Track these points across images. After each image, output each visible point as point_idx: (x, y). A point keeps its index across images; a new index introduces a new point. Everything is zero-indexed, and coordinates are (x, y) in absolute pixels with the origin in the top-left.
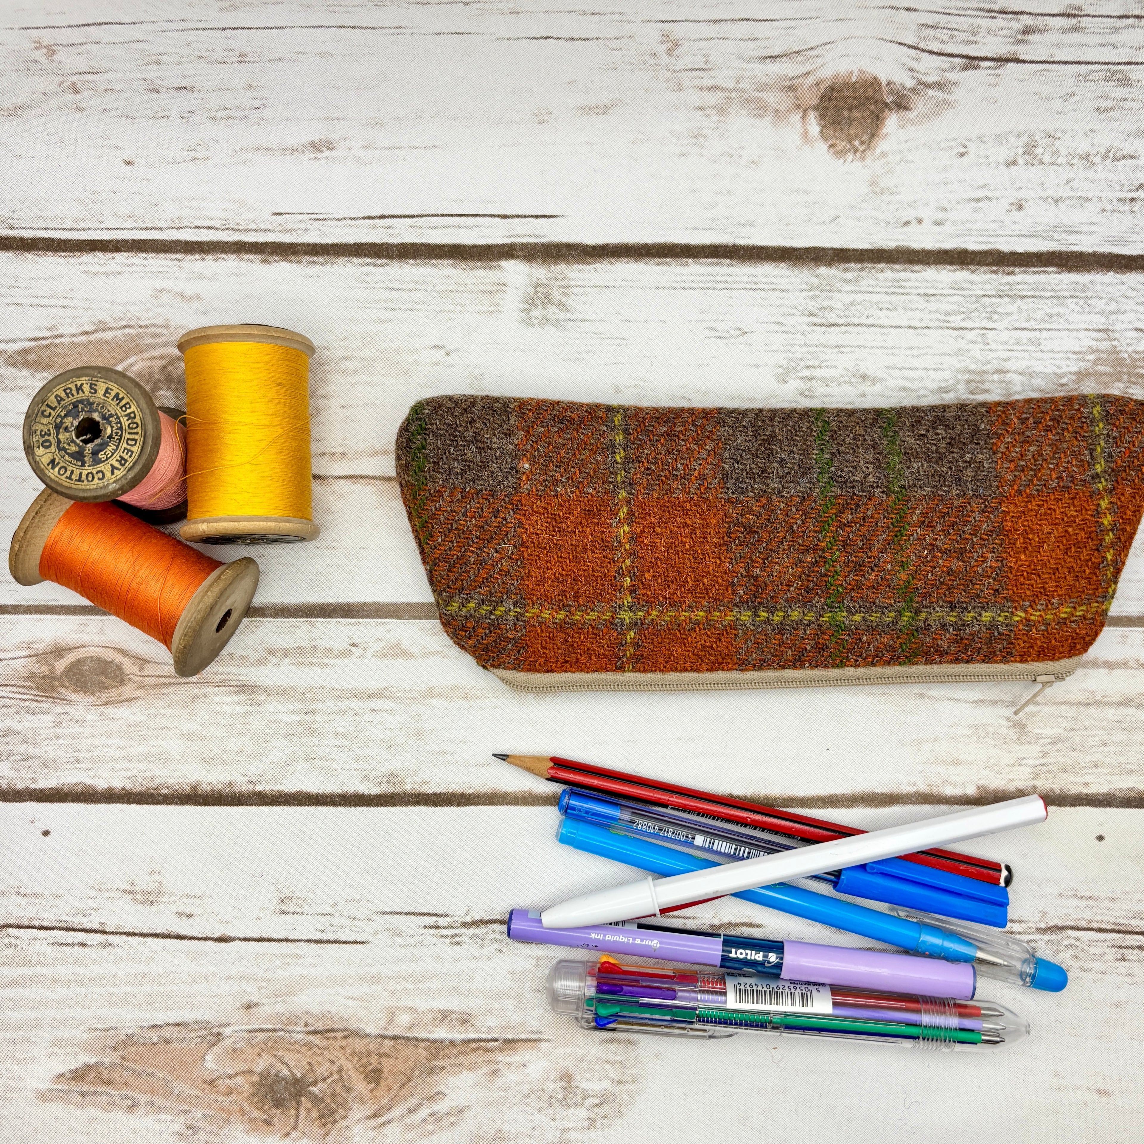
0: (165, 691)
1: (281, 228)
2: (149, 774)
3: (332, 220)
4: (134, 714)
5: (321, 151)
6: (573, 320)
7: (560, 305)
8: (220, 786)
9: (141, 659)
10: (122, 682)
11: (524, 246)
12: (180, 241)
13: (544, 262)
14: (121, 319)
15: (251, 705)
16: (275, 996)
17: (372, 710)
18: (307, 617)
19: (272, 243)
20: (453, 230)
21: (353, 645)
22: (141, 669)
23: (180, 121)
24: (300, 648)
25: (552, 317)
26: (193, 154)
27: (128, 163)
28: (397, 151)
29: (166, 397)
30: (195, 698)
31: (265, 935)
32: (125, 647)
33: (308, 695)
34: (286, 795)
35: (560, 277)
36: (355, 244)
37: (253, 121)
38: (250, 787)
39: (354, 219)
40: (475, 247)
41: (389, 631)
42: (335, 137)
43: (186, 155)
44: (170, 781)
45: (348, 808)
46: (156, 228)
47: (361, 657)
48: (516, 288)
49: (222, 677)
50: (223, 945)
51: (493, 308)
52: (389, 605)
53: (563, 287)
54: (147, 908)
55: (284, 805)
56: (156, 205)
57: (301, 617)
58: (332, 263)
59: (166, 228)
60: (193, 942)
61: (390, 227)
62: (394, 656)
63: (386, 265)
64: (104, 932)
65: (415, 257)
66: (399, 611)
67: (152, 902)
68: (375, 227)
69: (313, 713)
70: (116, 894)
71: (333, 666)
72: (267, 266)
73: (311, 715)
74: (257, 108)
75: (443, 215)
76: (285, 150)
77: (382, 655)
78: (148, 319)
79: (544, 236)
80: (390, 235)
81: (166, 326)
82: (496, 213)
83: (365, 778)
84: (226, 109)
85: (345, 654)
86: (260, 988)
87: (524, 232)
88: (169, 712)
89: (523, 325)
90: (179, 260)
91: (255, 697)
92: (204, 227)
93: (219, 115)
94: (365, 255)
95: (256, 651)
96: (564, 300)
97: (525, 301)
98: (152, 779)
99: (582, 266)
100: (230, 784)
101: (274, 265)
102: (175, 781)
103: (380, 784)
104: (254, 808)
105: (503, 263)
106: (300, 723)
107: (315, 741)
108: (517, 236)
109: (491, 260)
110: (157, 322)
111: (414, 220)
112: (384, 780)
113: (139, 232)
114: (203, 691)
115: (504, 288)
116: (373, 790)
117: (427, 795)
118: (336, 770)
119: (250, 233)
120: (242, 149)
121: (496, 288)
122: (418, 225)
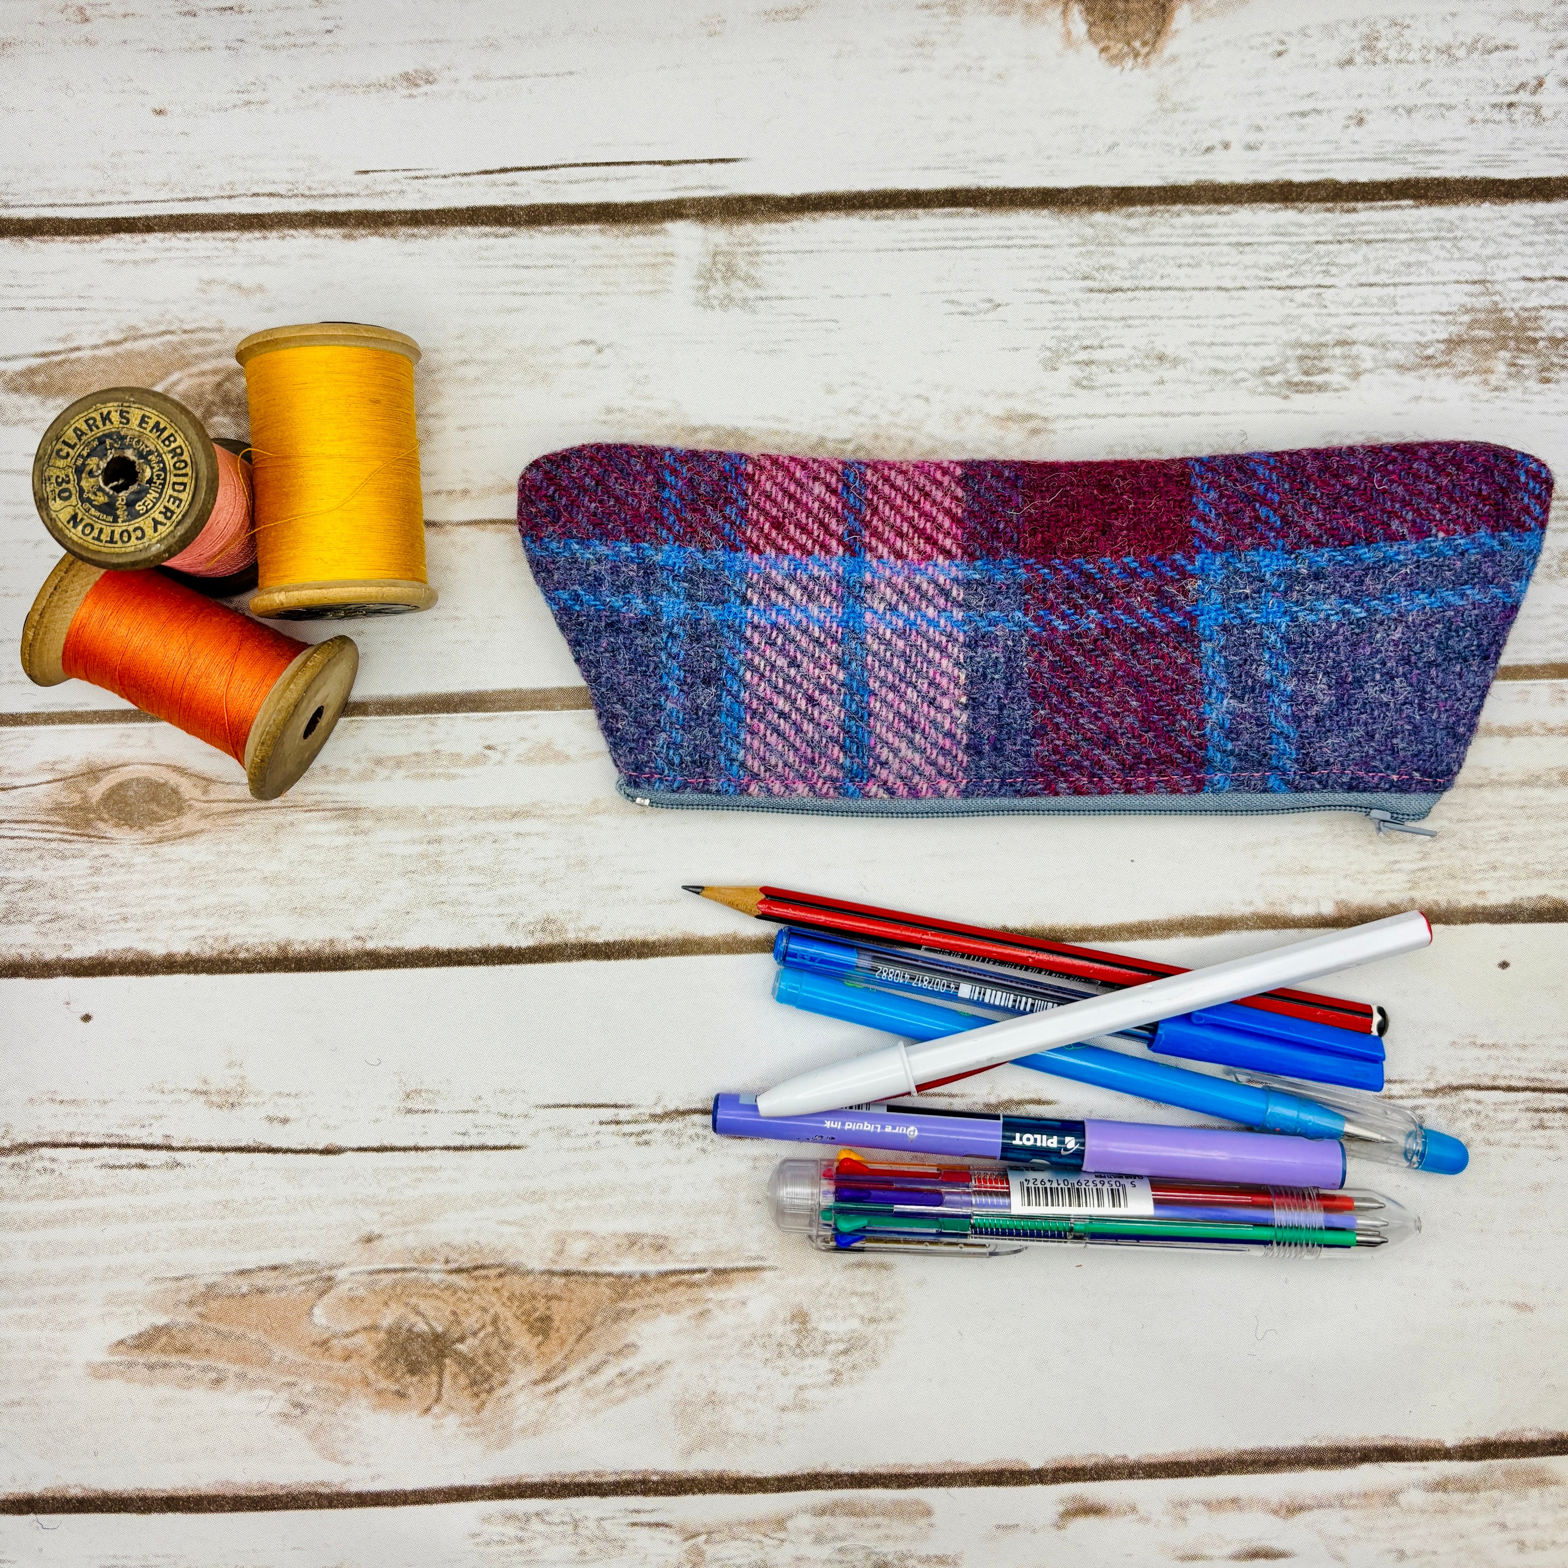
0: (238, 820)
1: (369, 191)
2: (221, 933)
3: (436, 177)
4: (197, 852)
5: (417, 85)
6: (767, 299)
7: (747, 279)
8: (317, 946)
9: (204, 779)
10: (180, 811)
11: (696, 202)
12: (233, 215)
13: (724, 221)
14: (158, 323)
15: (355, 834)
16: (405, 1224)
17: (519, 834)
18: (425, 712)
19: (356, 212)
20: (600, 184)
21: (489, 748)
22: (205, 792)
23: (225, 53)
24: (417, 754)
25: (737, 295)
26: (246, 97)
27: (160, 112)
28: (519, 81)
29: (223, 425)
30: (279, 827)
31: (386, 1143)
32: (181, 764)
33: (430, 818)
34: (407, 954)
35: (745, 241)
36: (468, 209)
37: (324, 49)
38: (358, 945)
39: (465, 174)
40: (630, 205)
41: (535, 727)
42: (435, 65)
43: (235, 98)
44: (251, 941)
45: (491, 968)
46: (200, 199)
47: (500, 763)
48: (687, 258)
49: (315, 798)
50: (330, 1158)
51: (657, 287)
52: (534, 692)
53: (750, 254)
54: (226, 1112)
55: (405, 966)
56: (199, 167)
57: (417, 713)
58: (439, 236)
59: (214, 198)
60: (290, 1156)
61: (514, 184)
62: (544, 760)
63: (512, 234)
64: (170, 1148)
65: (549, 223)
66: (548, 700)
68: (494, 184)
69: (438, 841)
70: (185, 1097)
71: (463, 777)
72: (352, 243)
73: (436, 845)
74: (329, 31)
75: (585, 165)
76: (369, 86)
77: (527, 760)
78: (195, 321)
79: (723, 187)
80: (515, 194)
81: (220, 330)
82: (656, 159)
83: (513, 925)
84: (287, 34)
85: (478, 760)
86: (383, 1215)
87: (694, 183)
88: (245, 848)
89: (700, 308)
90: (233, 240)
91: (359, 823)
92: (264, 195)
93: (278, 42)
94: (483, 223)
95: (358, 761)
96: (752, 272)
97: (699, 276)
98: (226, 940)
99: (774, 226)
100: (332, 941)
101: (361, 241)
102: (257, 941)
103: (532, 933)
104: (365, 973)
105: (669, 226)
106: (423, 856)
107: (443, 879)
108: (686, 188)
109: (652, 222)
110: (206, 324)
111: (546, 172)
112: (539, 927)
113: (176, 204)
114: (289, 818)
115: (670, 259)
116: (523, 941)
117: (597, 945)
118: (473, 917)
119: (326, 200)
120: (311, 88)
121: (660, 259)
122: (552, 179)
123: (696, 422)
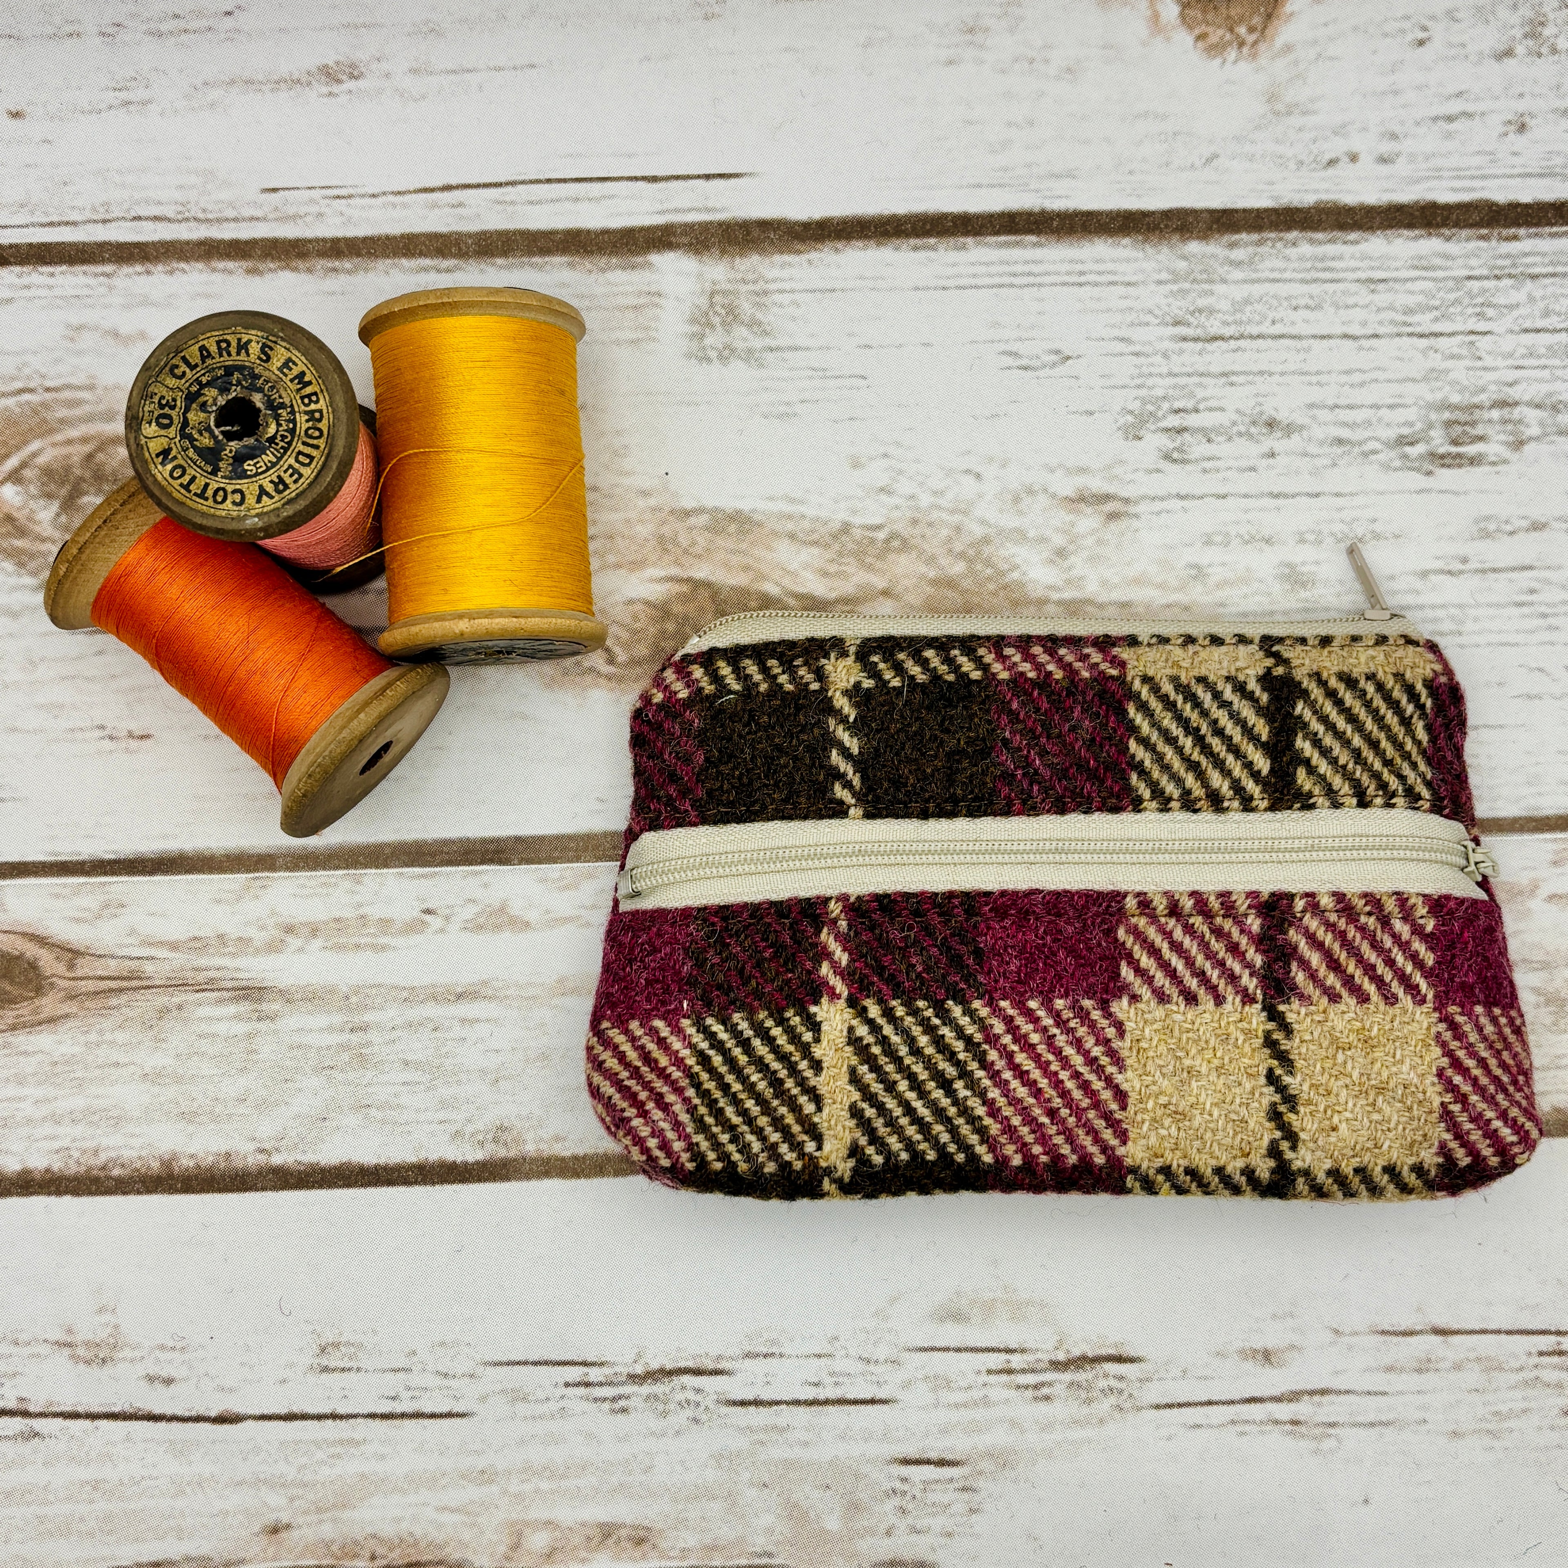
0: (114, 1002)
1: (278, 214)
2: (89, 1144)
3: (363, 196)
4: (60, 1043)
5: (339, 81)
6: (778, 349)
7: (753, 324)
8: (210, 1160)
9: (70, 950)
10: (39, 991)
11: (688, 228)
12: (109, 244)
13: (723, 252)
14: (13, 379)
15: (259, 1019)
16: (319, 1510)
17: (463, 1021)
18: (347, 867)
19: (263, 240)
20: (568, 205)
21: (428, 912)
22: (71, 966)
23: (98, 40)
24: (337, 920)
25: (739, 345)
26: (123, 95)
27: (16, 115)
28: (467, 76)
30: (163, 1012)
31: (296, 1409)
32: (41, 932)
33: (354, 999)
34: (323, 1170)
35: (750, 276)
36: (402, 236)
37: (223, 36)
38: (262, 1159)
39: (399, 193)
40: (606, 232)
41: (486, 886)
42: (360, 56)
43: (111, 97)
44: (128, 1154)
45: (429, 1188)
46: (67, 223)
47: (442, 930)
48: (677, 299)
49: (209, 974)
50: (226, 1427)
51: (640, 335)
52: (484, 841)
53: (757, 294)
54: (95, 1371)
55: (321, 1187)
56: (65, 184)
57: (337, 868)
58: (366, 270)
59: (85, 222)
60: (175, 1425)
61: (460, 205)
62: (498, 928)
63: (457, 267)
64: (26, 1414)
65: (505, 254)
66: (503, 851)
67: (104, 1361)
68: (435, 206)
69: (364, 1029)
70: (44, 1349)
71: (396, 948)
72: (257, 279)
73: (360, 1034)
74: (229, 13)
75: (549, 181)
76: (278, 82)
77: (476, 927)
78: (60, 376)
79: (722, 210)
80: (461, 218)
81: (91, 388)
82: (639, 174)
83: (457, 1135)
84: (176, 16)
85: (414, 927)
86: (292, 1500)
87: (688, 205)
88: (121, 1037)
89: (693, 361)
90: (108, 275)
91: (264, 1006)
92: (147, 219)
93: (164, 27)
94: (422, 254)
95: (263, 928)
96: (759, 316)
97: (693, 321)
98: (96, 1152)
99: (787, 258)
100: (228, 1155)
101: (269, 276)
102: (134, 1154)
104: (270, 1195)
105: (654, 258)
106: (344, 1047)
107: (369, 1077)
108: (677, 211)
109: (632, 253)
110: (74, 381)
111: (500, 190)
112: (490, 1137)
113: (38, 230)
114: (176, 1000)
115: (657, 300)
116: (472, 1154)
117: (563, 1159)
118: (407, 1123)
119: (225, 225)
120: (206, 84)
121: (642, 301)
122: (507, 199)
123: (688, 504)
